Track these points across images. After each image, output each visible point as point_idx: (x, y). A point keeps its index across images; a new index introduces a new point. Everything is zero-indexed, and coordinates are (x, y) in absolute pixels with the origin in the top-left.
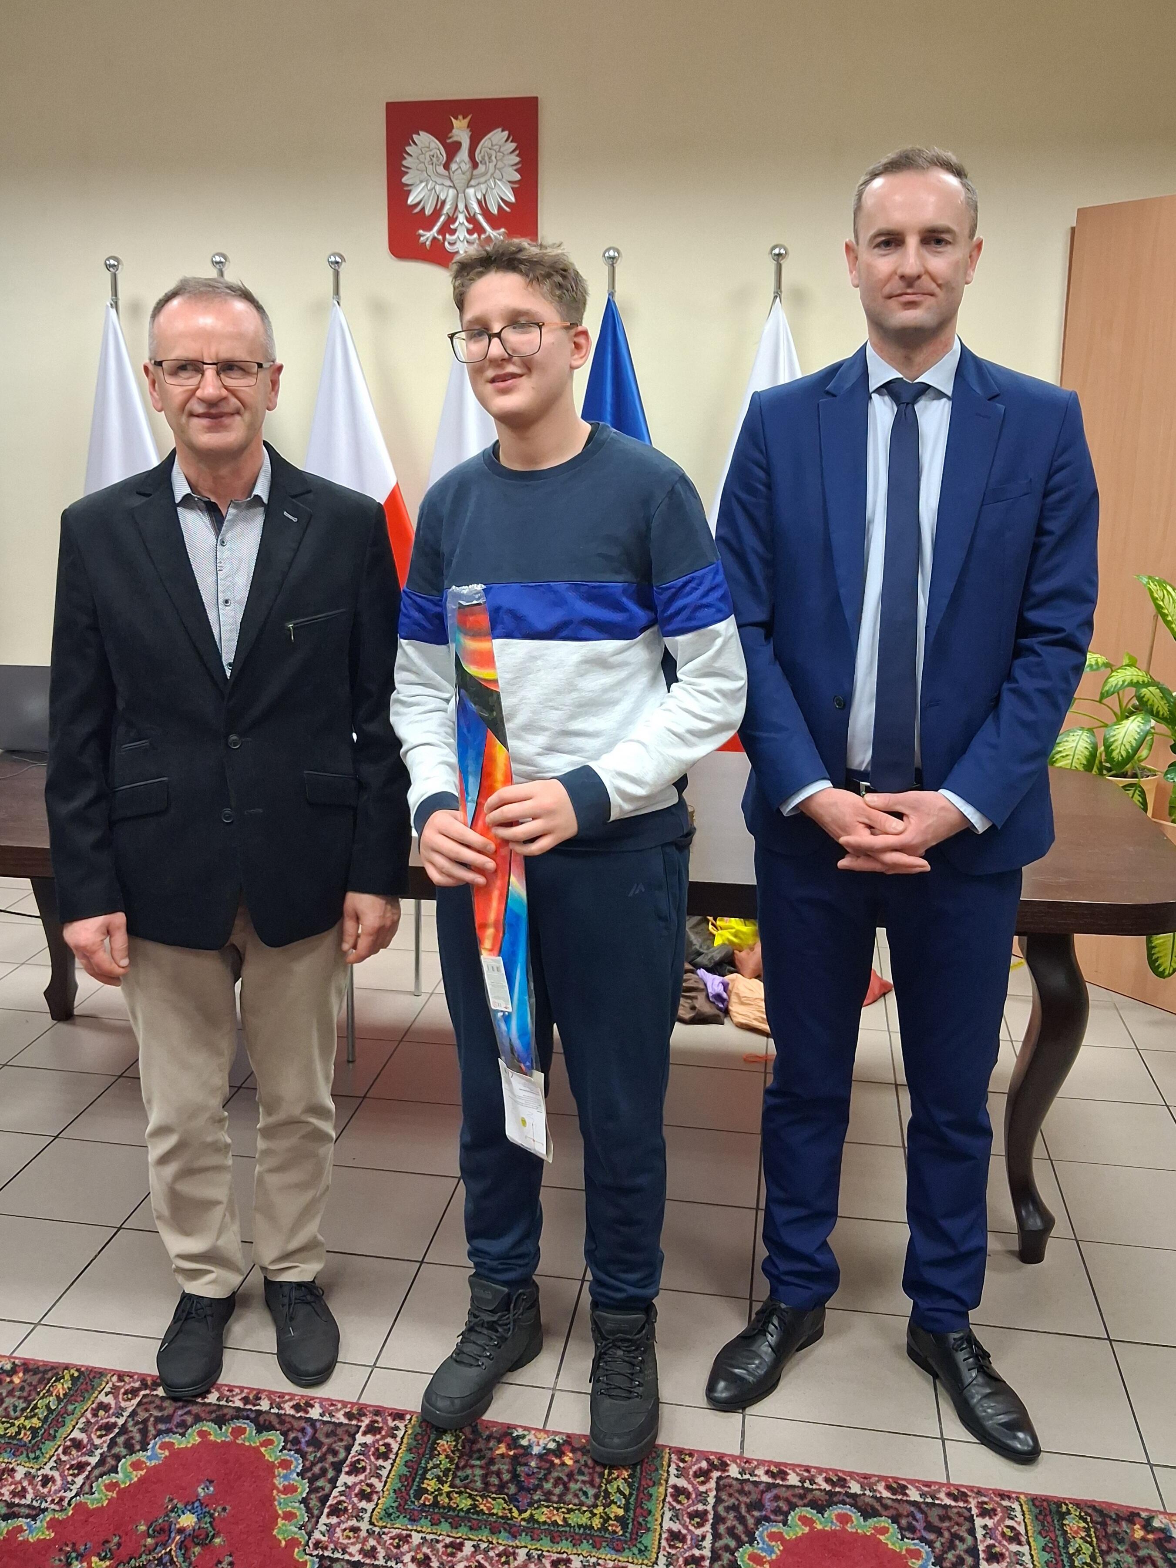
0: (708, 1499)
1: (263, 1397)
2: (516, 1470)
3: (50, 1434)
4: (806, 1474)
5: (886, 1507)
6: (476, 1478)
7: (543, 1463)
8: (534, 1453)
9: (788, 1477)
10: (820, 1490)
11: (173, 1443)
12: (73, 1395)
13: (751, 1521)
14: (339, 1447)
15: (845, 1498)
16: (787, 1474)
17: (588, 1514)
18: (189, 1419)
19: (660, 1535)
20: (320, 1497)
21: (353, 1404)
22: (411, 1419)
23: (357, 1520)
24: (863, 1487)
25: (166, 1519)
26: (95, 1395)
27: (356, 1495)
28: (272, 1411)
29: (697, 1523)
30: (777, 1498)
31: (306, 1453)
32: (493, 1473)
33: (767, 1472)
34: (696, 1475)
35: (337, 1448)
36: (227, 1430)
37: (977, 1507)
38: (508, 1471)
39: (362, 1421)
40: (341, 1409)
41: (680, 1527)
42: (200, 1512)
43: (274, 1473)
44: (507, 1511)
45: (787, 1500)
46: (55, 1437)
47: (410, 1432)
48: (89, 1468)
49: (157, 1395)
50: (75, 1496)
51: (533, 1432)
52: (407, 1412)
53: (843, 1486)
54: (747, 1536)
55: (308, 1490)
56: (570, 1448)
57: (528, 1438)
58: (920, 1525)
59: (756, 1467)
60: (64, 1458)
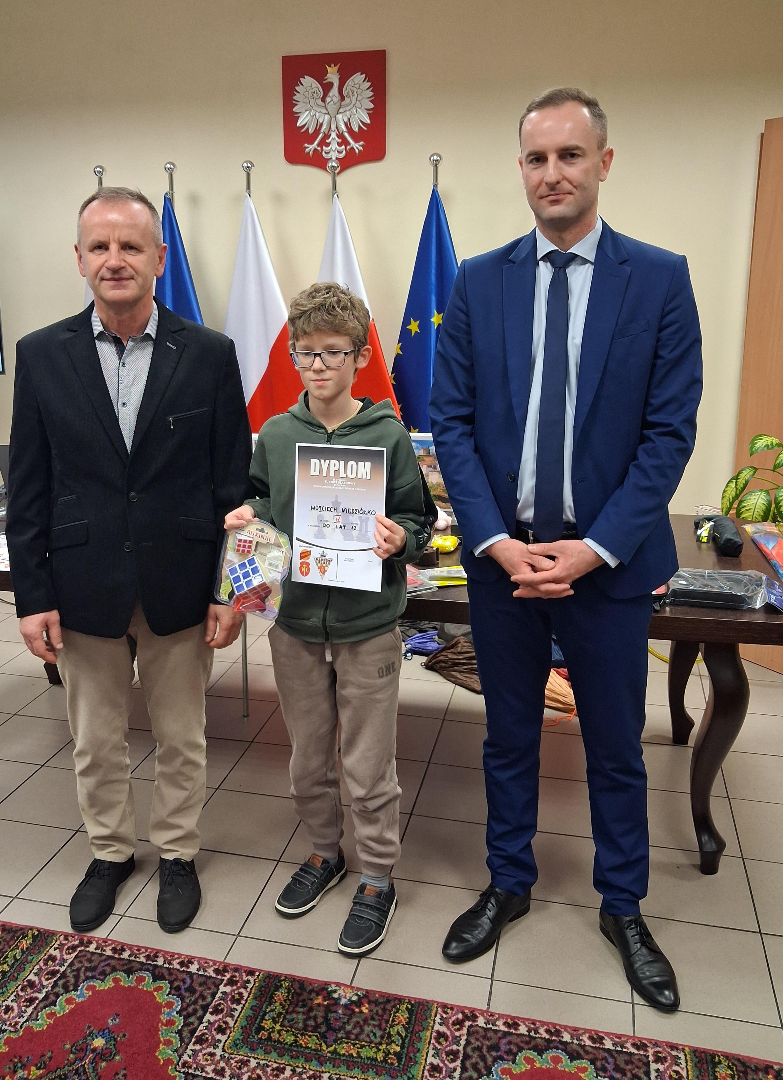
0: (461, 1042)
1: (160, 955)
2: (328, 1016)
3: (14, 976)
4: (532, 1026)
5: (587, 1053)
6: (299, 1021)
7: (347, 1011)
8: (341, 1003)
9: (520, 1028)
10: (541, 1038)
11: (95, 986)
12: (32, 949)
13: (490, 1060)
14: (207, 993)
15: (559, 1045)
16: (519, 1025)
17: (375, 1050)
18: (108, 969)
19: (424, 1067)
20: (190, 1030)
21: (221, 963)
22: (259, 975)
23: (214, 1048)
24: (572, 1037)
25: (84, 1040)
26: (47, 950)
27: (215, 1030)
28: (165, 966)
29: (451, 1059)
30: (510, 1043)
31: (185, 997)
32: (311, 1018)
33: (505, 1024)
34: (454, 1024)
35: (206, 994)
36: (133, 978)
37: (653, 1055)
38: (322, 1017)
39: (225, 976)
40: (212, 966)
41: (439, 1062)
42: (108, 1037)
43: (161, 1010)
44: (318, 1046)
45: (517, 1045)
46: (17, 978)
47: (257, 985)
48: (37, 1002)
49: (89, 951)
50: (25, 1022)
51: (343, 988)
52: (257, 970)
53: (558, 1036)
54: (486, 1070)
55: (182, 1024)
56: (367, 1000)
57: (338, 992)
58: (610, 1067)
59: (497, 1019)
60: (21, 994)
